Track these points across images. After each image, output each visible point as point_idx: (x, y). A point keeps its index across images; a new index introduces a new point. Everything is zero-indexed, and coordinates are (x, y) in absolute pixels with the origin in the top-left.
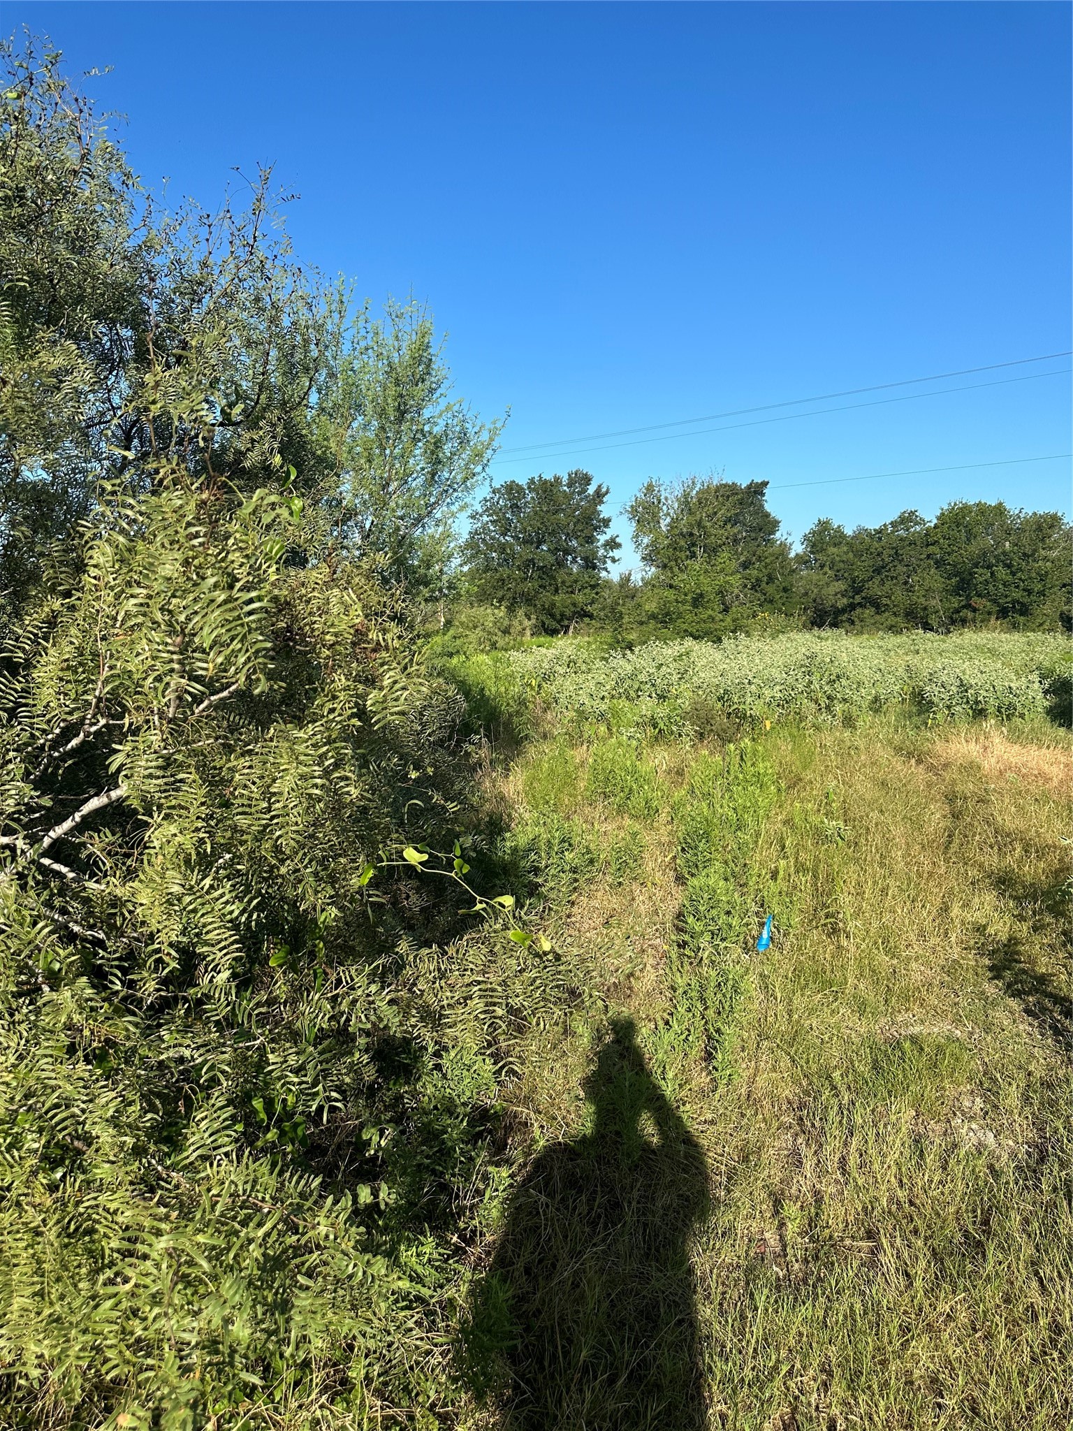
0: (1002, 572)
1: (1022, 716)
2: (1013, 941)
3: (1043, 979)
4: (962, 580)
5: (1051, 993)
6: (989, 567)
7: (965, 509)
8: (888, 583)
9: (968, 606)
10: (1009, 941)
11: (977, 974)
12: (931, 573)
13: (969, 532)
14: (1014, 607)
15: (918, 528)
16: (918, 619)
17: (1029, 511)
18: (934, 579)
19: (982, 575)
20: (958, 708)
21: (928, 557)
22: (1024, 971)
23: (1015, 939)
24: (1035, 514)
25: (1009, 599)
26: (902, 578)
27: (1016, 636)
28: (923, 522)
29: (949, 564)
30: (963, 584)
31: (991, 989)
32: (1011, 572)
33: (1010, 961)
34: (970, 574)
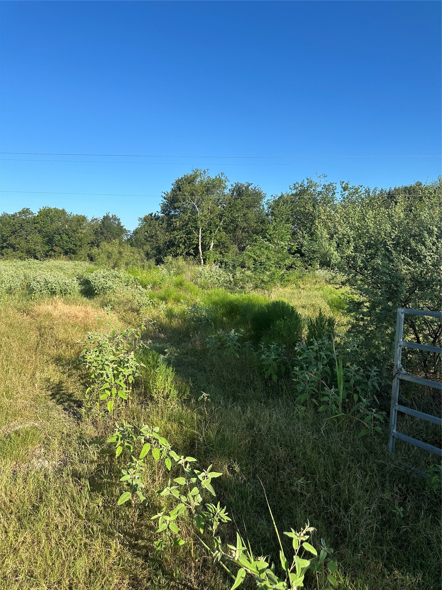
0: (65, 237)
1: (70, 294)
2: (61, 382)
3: (71, 395)
4: (50, 239)
5: (73, 400)
6: (60, 234)
7: (50, 210)
8: (18, 238)
9: (52, 250)
10: (59, 383)
11: (46, 399)
12: (37, 235)
13: (51, 219)
14: (70, 251)
15: (30, 216)
16: (32, 254)
17: (75, 213)
18: (38, 238)
19: (57, 238)
20: (44, 291)
21: (35, 228)
22: (64, 394)
23: (61, 381)
24: (77, 215)
25: (68, 247)
26: (24, 236)
27: (71, 262)
28: (32, 213)
29: (44, 232)
30: (50, 241)
31: (51, 403)
32: (69, 237)
33: (59, 391)
34: (53, 237)
